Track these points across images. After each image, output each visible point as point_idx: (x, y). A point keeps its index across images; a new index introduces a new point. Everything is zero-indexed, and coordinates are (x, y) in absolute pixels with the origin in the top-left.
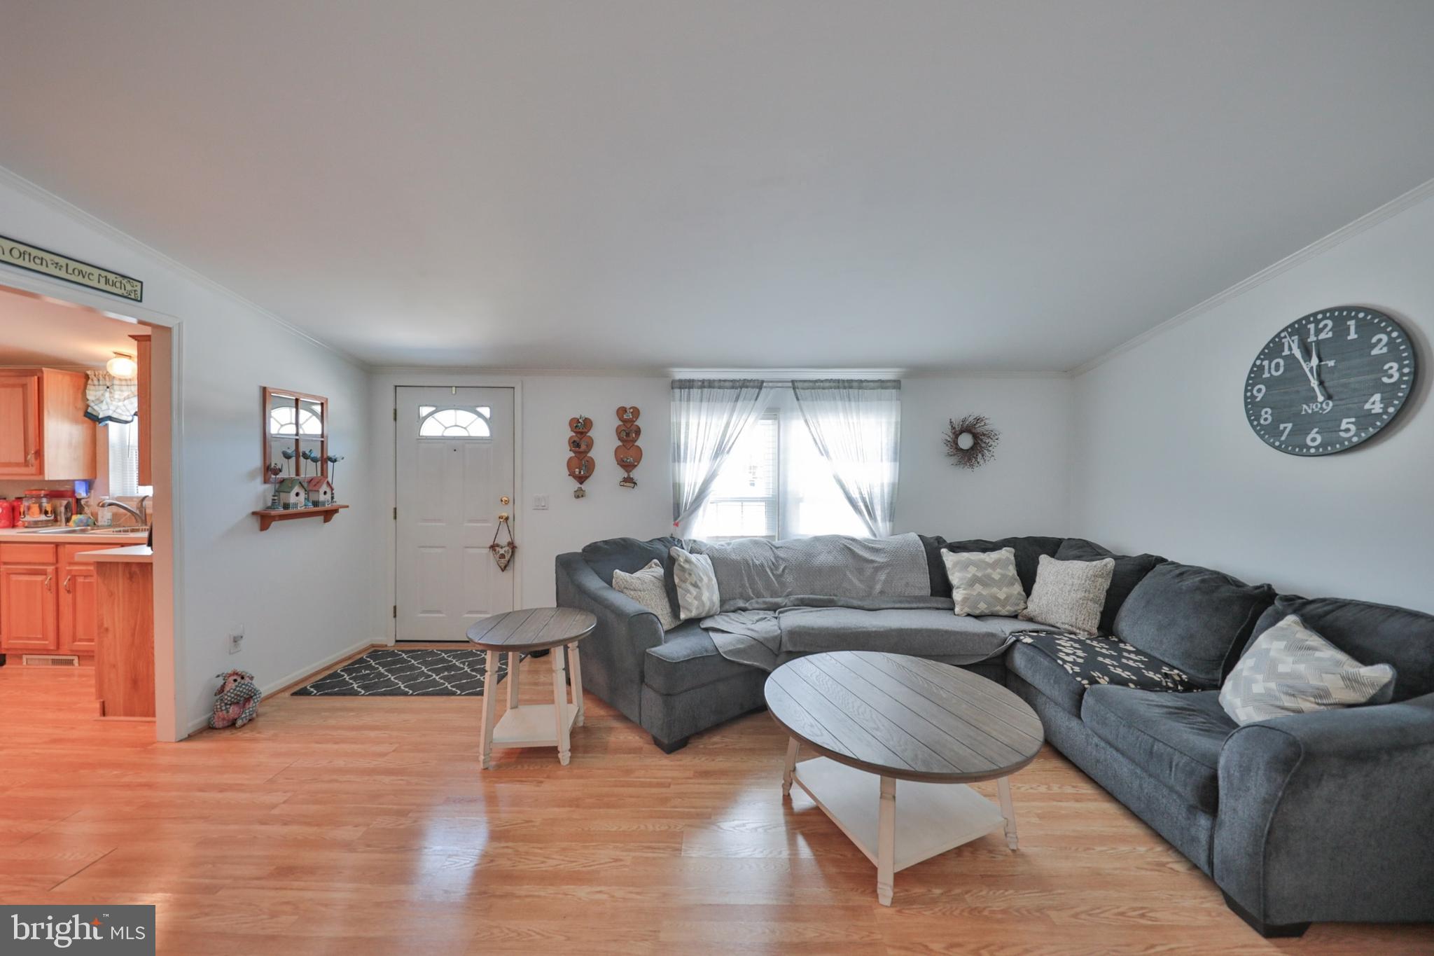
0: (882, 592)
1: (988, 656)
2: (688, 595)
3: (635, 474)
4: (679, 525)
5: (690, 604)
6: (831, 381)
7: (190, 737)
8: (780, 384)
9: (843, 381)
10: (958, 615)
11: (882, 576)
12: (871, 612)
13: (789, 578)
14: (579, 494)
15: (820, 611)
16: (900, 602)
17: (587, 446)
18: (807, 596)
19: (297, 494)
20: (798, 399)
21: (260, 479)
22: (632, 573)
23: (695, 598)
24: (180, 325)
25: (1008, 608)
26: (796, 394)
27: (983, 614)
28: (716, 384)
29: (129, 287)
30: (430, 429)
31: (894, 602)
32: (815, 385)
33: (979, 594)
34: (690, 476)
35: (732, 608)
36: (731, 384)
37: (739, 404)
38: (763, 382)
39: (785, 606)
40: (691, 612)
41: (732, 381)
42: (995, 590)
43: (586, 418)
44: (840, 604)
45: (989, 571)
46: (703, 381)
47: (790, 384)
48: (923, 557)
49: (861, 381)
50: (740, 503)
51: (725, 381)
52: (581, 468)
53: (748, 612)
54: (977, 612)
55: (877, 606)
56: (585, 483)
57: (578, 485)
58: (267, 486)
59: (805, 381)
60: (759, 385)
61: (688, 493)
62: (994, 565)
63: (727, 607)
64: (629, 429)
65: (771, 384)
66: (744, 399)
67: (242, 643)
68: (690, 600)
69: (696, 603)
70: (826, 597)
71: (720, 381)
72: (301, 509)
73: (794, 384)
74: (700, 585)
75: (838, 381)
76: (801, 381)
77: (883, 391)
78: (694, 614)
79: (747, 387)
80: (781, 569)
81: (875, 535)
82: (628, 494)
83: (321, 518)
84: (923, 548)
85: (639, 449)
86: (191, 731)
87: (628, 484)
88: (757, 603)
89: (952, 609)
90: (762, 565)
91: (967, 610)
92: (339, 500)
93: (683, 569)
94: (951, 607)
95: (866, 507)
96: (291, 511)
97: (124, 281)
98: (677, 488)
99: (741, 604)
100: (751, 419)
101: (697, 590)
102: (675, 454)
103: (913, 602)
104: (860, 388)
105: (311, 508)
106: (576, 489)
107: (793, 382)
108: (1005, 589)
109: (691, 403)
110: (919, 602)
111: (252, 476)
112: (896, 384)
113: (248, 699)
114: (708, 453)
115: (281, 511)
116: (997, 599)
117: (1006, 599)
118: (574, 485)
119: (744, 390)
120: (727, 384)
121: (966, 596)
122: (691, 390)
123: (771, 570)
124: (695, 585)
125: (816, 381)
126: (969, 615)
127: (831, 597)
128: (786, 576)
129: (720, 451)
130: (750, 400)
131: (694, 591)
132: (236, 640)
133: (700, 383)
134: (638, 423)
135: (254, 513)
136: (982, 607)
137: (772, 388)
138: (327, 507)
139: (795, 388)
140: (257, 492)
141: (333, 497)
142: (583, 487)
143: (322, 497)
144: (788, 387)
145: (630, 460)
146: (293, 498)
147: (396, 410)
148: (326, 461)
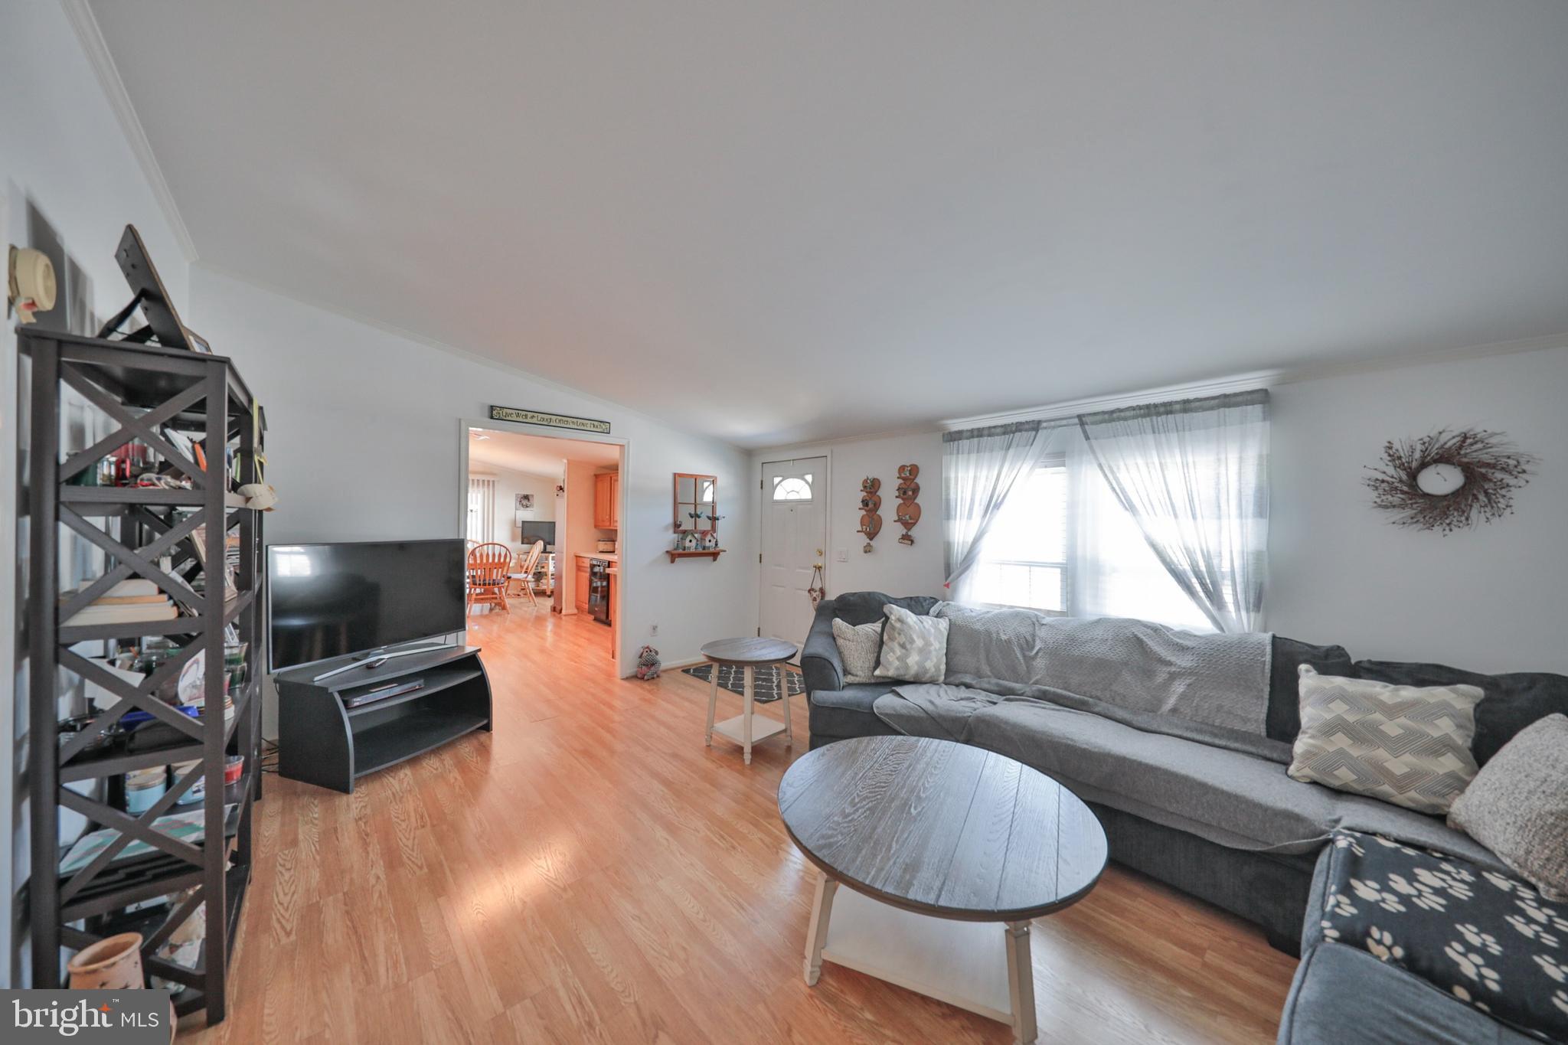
0: (1174, 710)
1: (1271, 847)
2: (891, 654)
3: (913, 533)
4: (950, 585)
5: (890, 663)
6: (1133, 408)
7: (627, 679)
8: (1064, 422)
9: (1156, 406)
10: (1291, 777)
11: (1179, 687)
12: (1140, 732)
13: (1040, 663)
14: (868, 549)
15: (1058, 710)
16: (1200, 731)
17: (875, 505)
18: (1052, 689)
19: (691, 541)
20: (1087, 438)
21: (671, 531)
22: (854, 626)
23: (897, 658)
24: (629, 443)
25: (1413, 794)
26: (1085, 432)
27: (1345, 790)
28: (986, 432)
29: (604, 427)
30: (780, 494)
31: (1187, 729)
32: (1112, 416)
33: (1341, 752)
34: (961, 532)
35: (957, 682)
36: (1002, 430)
37: (1011, 451)
38: (1039, 422)
39: (1022, 695)
40: (888, 670)
41: (1002, 426)
42: (1381, 753)
43: (874, 479)
44: (1097, 709)
45: (1378, 716)
46: (972, 431)
47: (1076, 420)
48: (1263, 672)
49: (1186, 402)
50: (1028, 568)
51: (994, 427)
52: (872, 527)
53: (971, 689)
54: (1335, 783)
55: (1154, 727)
56: (875, 539)
57: (868, 541)
58: (676, 535)
59: (1095, 414)
60: (1035, 426)
61: (959, 552)
62: (1392, 711)
63: (952, 679)
64: (909, 487)
65: (1053, 423)
66: (1017, 445)
67: (658, 629)
68: (891, 659)
69: (897, 663)
70: (1078, 696)
71: (990, 428)
72: (693, 550)
73: (1081, 419)
74: (908, 646)
75: (1148, 407)
76: (1090, 414)
77: (1227, 410)
78: (891, 673)
79: (1020, 431)
80: (1035, 652)
82: (905, 549)
83: (711, 558)
84: (1268, 658)
85: (918, 507)
86: (628, 675)
87: (906, 541)
88: (989, 683)
89: (1287, 764)
90: (1009, 642)
91: (1307, 771)
92: (721, 546)
93: (893, 628)
94: (1284, 758)
95: (1203, 585)
96: (686, 551)
97: (602, 424)
98: (948, 547)
99: (968, 679)
100: (1026, 468)
101: (904, 651)
102: (946, 512)
103: (1222, 737)
104: (1185, 411)
105: (700, 550)
106: (865, 544)
107: (1080, 417)
108: (1408, 758)
109: (960, 456)
110: (1236, 740)
111: (666, 528)
112: (1262, 398)
113: (653, 665)
114: (978, 511)
115: (681, 551)
116: (1388, 774)
117: (1406, 776)
118: (864, 539)
119: (1018, 435)
120: (998, 430)
121: (1312, 749)
122: (960, 441)
123: (1022, 649)
124: (903, 646)
125: (1112, 412)
126: (1314, 783)
127: (1086, 698)
128: (1038, 660)
129: (993, 505)
130: (1026, 446)
131: (899, 651)
132: (655, 628)
133: (969, 433)
134: (918, 480)
135: (667, 552)
136: (1344, 776)
137: (1054, 427)
138: (712, 550)
139: (1082, 424)
140: (669, 538)
141: (716, 545)
142: (872, 543)
143: (707, 544)
144: (1076, 424)
145: (909, 517)
146: (687, 544)
147: (762, 481)
148: (714, 519)
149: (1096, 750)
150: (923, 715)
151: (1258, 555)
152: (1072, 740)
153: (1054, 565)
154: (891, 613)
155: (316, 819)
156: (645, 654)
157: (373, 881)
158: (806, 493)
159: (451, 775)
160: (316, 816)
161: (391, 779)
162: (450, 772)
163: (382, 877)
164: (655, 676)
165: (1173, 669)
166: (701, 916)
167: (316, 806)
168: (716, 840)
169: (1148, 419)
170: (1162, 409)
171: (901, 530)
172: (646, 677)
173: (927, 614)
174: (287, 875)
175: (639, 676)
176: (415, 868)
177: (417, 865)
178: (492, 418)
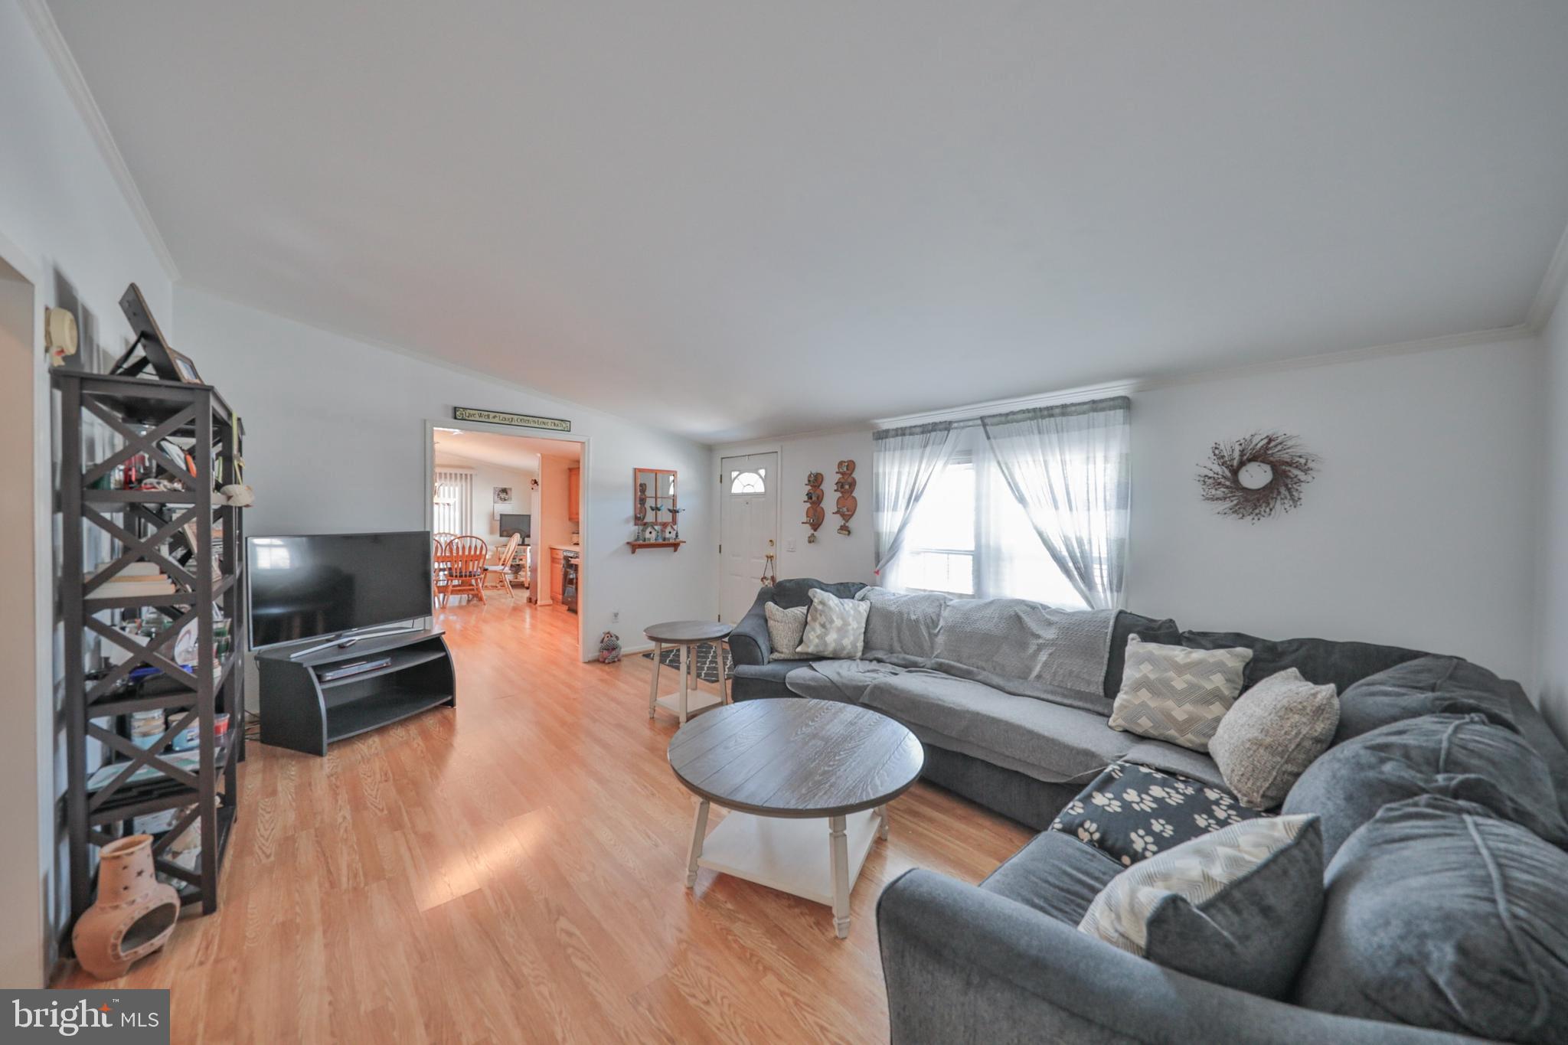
0: (1039, 677)
1: (1069, 779)
2: (812, 633)
3: (851, 524)
4: (880, 572)
5: (810, 641)
6: (1023, 412)
7: (589, 662)
8: (971, 423)
9: (1041, 409)
10: (1110, 727)
11: (1043, 657)
12: (1007, 695)
13: (940, 639)
14: (812, 540)
15: (946, 679)
16: (1052, 693)
17: (818, 498)
18: (947, 661)
19: (650, 533)
20: (988, 438)
21: (632, 523)
22: (785, 608)
23: (818, 637)
24: (589, 440)
25: (1190, 736)
26: (986, 432)
27: (1146, 735)
28: (908, 431)
29: (564, 425)
30: (737, 488)
31: (1046, 691)
32: (1007, 418)
33: (1143, 704)
34: (889, 522)
35: (871, 657)
36: (920, 429)
37: (928, 449)
38: (950, 423)
39: (923, 667)
40: (808, 647)
41: (920, 426)
42: (1170, 704)
43: (817, 474)
44: (980, 677)
45: (1171, 674)
46: (897, 430)
47: (979, 422)
48: (1105, 642)
49: (1064, 406)
50: (947, 555)
51: (915, 427)
52: (816, 520)
53: (882, 664)
54: (1139, 730)
55: (1021, 691)
56: (818, 530)
57: (812, 531)
58: (637, 527)
59: (994, 416)
60: (947, 426)
61: (886, 541)
62: (1181, 669)
63: (869, 655)
64: (847, 485)
65: (962, 424)
66: (933, 444)
67: (619, 616)
68: (811, 637)
69: (817, 641)
70: (965, 667)
71: (911, 427)
72: (653, 541)
73: (983, 420)
74: (828, 626)
75: (1034, 410)
76: (990, 416)
77: (1095, 414)
78: (811, 649)
79: (935, 431)
80: (937, 630)
81: (1092, 607)
82: (841, 538)
83: (672, 549)
84: (1110, 630)
85: (854, 498)
86: (590, 659)
87: (844, 532)
88: (897, 658)
89: (1109, 716)
90: (917, 621)
91: (1120, 722)
92: (681, 538)
93: (816, 610)
94: (1106, 711)
95: (1078, 569)
96: (647, 542)
97: (562, 423)
98: (878, 536)
99: (880, 655)
100: (940, 464)
101: (823, 630)
102: (877, 506)
103: (1070, 697)
104: (1063, 414)
105: (660, 541)
106: (809, 535)
107: (982, 418)
108: (1188, 707)
109: (887, 453)
110: (1081, 699)
111: (627, 521)
112: (1125, 404)
113: (614, 649)
114: (902, 503)
115: (641, 542)
117: (1186, 721)
118: (808, 530)
119: (933, 434)
120: (917, 430)
121: (1125, 703)
122: (887, 440)
123: (928, 627)
124: (823, 626)
125: (1007, 415)
126: (1126, 731)
127: (971, 668)
128: (940, 637)
129: (914, 497)
130: (940, 444)
131: (819, 630)
132: (616, 615)
133: (894, 433)
134: (854, 475)
135: (628, 543)
136: (1145, 725)
137: (963, 428)
138: (672, 541)
139: (984, 425)
140: (630, 530)
141: (677, 536)
142: (815, 533)
143: (667, 535)
144: (978, 425)
145: (847, 510)
146: (647, 535)
147: (721, 476)
148: (674, 512)
149: (958, 708)
150: (829, 684)
151: (1120, 544)
152: (940, 700)
153: (966, 553)
154: (814, 597)
155: (292, 775)
156: (606, 639)
157: (340, 820)
158: (760, 488)
159: (415, 741)
160: (293, 773)
161: (360, 745)
162: (414, 739)
163: (349, 817)
164: (616, 660)
165: (1041, 641)
166: (612, 842)
167: (293, 766)
168: (639, 789)
169: (1035, 421)
170: (1046, 413)
171: (838, 521)
172: (607, 661)
173: (853, 598)
174: (267, 816)
175: (601, 660)
176: (377, 811)
177: (379, 809)
178: (455, 418)
